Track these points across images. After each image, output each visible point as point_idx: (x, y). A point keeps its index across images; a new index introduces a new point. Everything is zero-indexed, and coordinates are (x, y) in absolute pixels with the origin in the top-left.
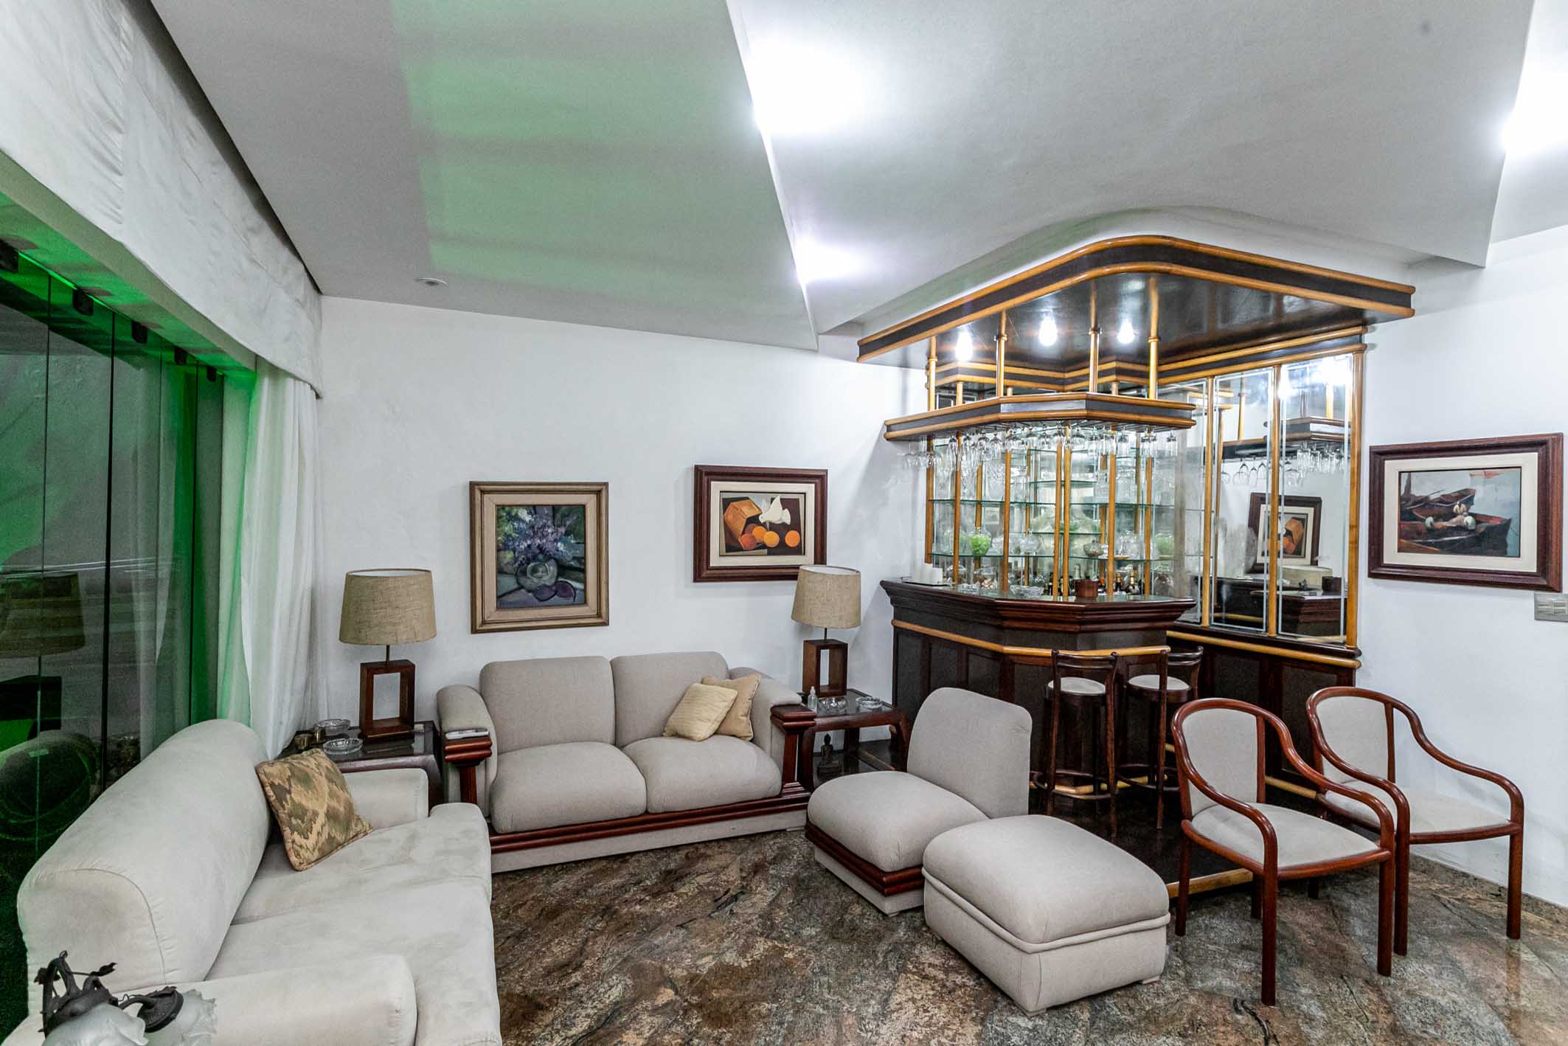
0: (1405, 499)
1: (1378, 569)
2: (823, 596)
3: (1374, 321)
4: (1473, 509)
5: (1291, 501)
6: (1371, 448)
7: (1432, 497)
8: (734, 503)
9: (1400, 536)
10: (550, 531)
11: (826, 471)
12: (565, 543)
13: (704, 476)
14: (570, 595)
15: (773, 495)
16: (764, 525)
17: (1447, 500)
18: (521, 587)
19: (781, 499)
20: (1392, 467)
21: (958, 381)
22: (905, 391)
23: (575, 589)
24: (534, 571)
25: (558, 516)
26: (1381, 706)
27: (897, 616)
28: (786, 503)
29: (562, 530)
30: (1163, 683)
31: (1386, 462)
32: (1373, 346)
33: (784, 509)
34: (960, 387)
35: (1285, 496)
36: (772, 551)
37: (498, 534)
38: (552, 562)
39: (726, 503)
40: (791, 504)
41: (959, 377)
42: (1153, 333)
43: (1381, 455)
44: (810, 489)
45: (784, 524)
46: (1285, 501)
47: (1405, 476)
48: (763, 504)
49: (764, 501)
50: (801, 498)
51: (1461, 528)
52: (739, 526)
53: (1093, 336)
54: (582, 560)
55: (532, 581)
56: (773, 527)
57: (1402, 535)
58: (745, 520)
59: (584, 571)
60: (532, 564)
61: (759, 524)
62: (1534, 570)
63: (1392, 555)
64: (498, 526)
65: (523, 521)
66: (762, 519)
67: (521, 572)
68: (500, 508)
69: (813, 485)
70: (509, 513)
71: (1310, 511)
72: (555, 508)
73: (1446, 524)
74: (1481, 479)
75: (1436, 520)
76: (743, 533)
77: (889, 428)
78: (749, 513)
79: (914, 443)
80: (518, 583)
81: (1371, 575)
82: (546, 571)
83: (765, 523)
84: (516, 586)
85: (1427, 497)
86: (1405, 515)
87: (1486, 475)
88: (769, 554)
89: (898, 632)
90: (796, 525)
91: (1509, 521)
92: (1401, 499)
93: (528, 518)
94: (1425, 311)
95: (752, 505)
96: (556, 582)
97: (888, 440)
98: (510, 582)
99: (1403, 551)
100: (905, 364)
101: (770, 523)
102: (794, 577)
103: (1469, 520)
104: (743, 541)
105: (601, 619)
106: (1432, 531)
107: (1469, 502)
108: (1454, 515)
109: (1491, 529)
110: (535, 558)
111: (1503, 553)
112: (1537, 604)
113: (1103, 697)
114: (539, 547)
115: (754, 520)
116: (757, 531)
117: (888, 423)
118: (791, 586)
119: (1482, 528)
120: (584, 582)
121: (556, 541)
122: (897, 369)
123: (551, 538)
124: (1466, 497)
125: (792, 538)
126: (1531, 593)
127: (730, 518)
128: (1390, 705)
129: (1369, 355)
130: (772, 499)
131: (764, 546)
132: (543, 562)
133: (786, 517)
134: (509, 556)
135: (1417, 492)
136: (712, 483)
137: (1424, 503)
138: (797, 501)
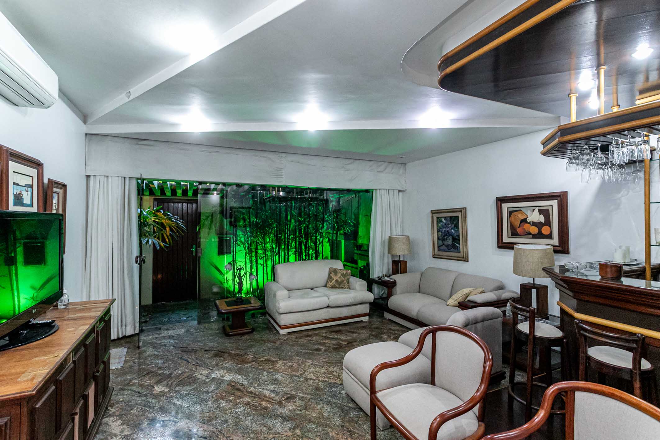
8: (515, 213)
10: (450, 225)
11: (566, 192)
12: (454, 230)
13: (499, 202)
14: (456, 249)
15: (534, 208)
16: (529, 223)
18: (443, 244)
19: (538, 210)
23: (457, 247)
24: (446, 239)
25: (452, 220)
28: (541, 212)
29: (453, 225)
33: (540, 215)
36: (535, 236)
37: (437, 227)
38: (451, 236)
39: (510, 213)
40: (545, 212)
44: (554, 204)
45: (540, 223)
48: (529, 213)
49: (529, 211)
50: (550, 208)
52: (517, 224)
54: (458, 236)
55: (446, 243)
56: (534, 224)
58: (520, 221)
59: (459, 240)
60: (446, 237)
61: (527, 222)
64: (437, 224)
65: (443, 222)
66: (528, 220)
67: (443, 240)
68: (438, 218)
69: (556, 201)
70: (440, 220)
72: (451, 217)
76: (519, 227)
78: (522, 217)
80: (443, 243)
82: (449, 239)
83: (530, 222)
84: (442, 244)
88: (533, 238)
90: (548, 222)
93: (444, 221)
95: (523, 213)
96: (452, 243)
98: (441, 242)
101: (533, 222)
104: (519, 230)
105: (465, 259)
110: (446, 235)
114: (448, 231)
115: (524, 221)
116: (526, 226)
120: (459, 244)
121: (452, 229)
123: (450, 228)
125: (545, 230)
127: (512, 219)
130: (534, 210)
131: (529, 234)
132: (449, 236)
133: (542, 219)
134: (440, 234)
136: (503, 204)
138: (548, 210)
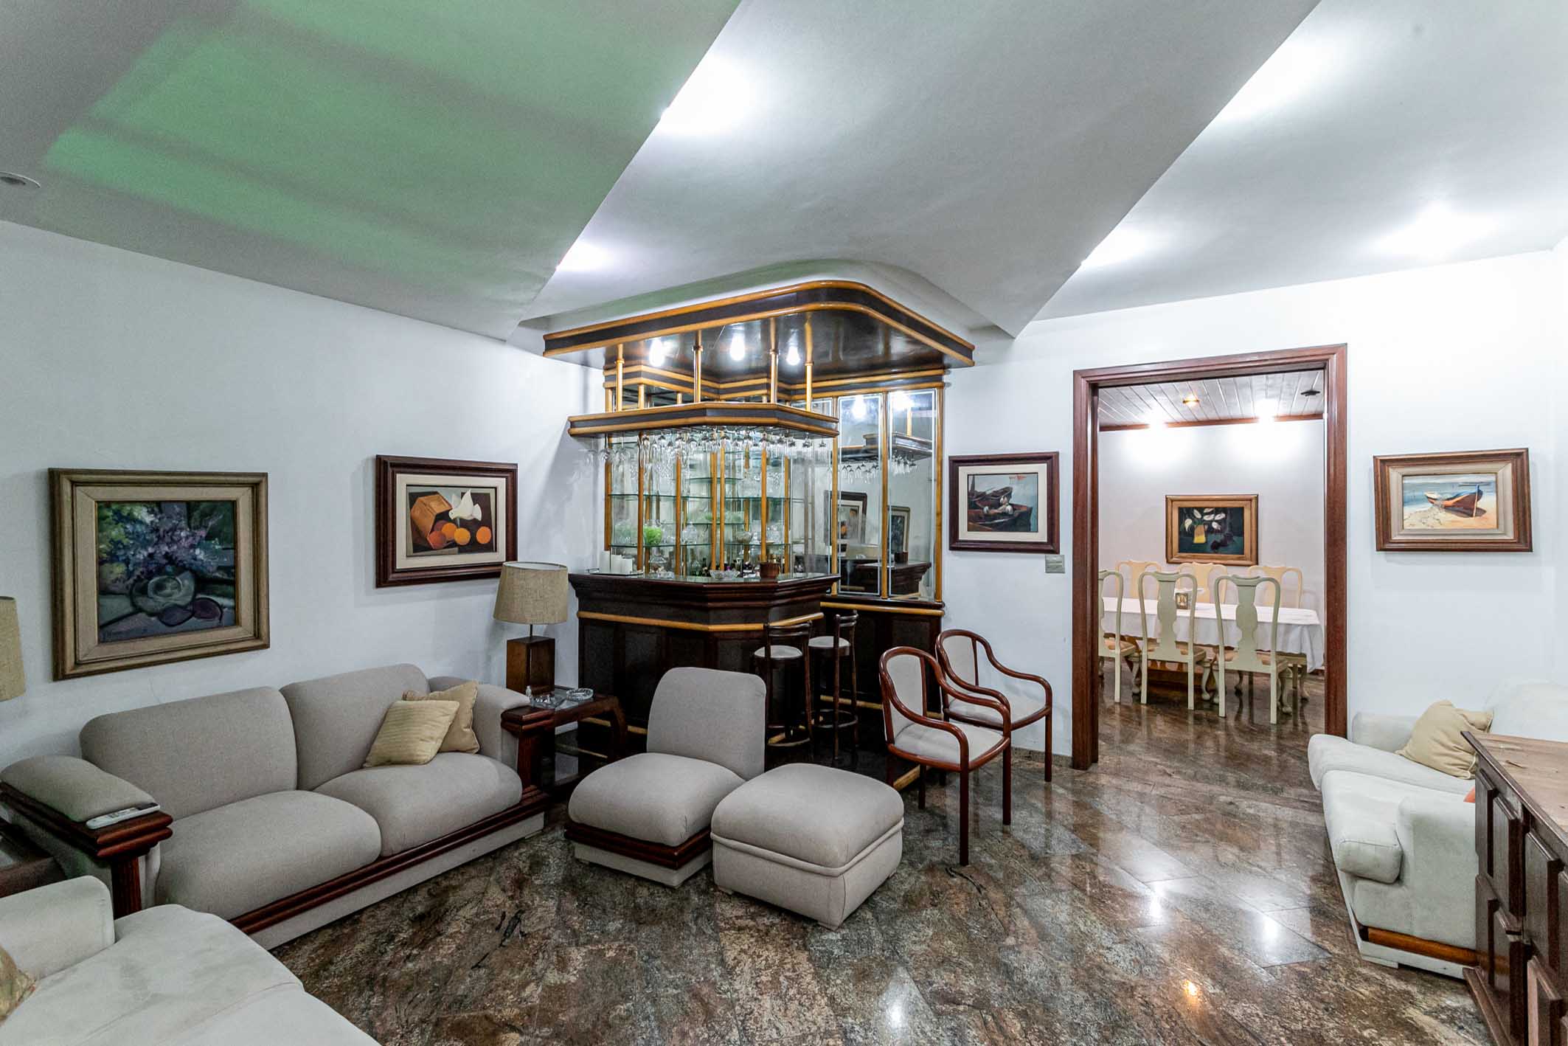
0: (971, 494)
1: (957, 545)
2: (536, 592)
3: (949, 366)
4: (1012, 501)
5: (846, 496)
6: (950, 457)
7: (988, 493)
8: (422, 498)
9: (969, 520)
10: (183, 534)
11: (516, 465)
12: (205, 549)
13: (386, 469)
14: (213, 616)
15: (463, 490)
16: (454, 521)
17: (997, 494)
18: (138, 610)
19: (472, 494)
20: (963, 471)
21: (640, 384)
22: (586, 389)
23: (221, 607)
24: (159, 587)
25: (196, 514)
26: (969, 639)
27: (582, 608)
28: (476, 498)
29: (203, 533)
30: (836, 642)
31: (960, 468)
32: (949, 385)
33: (474, 504)
34: (642, 390)
35: (842, 492)
36: (463, 549)
37: (99, 541)
38: (188, 574)
39: (413, 498)
40: (481, 499)
41: (643, 380)
42: (809, 358)
43: (956, 462)
44: (500, 483)
45: (475, 520)
46: (842, 495)
47: (971, 478)
48: (453, 499)
49: (454, 496)
50: (492, 492)
51: (1005, 514)
52: (428, 523)
53: (773, 356)
54: (232, 570)
55: (156, 602)
56: (464, 523)
57: (970, 519)
58: (434, 518)
59: (234, 583)
60: (155, 579)
61: (449, 520)
62: (1046, 541)
63: (964, 534)
64: (100, 529)
65: (141, 522)
66: (452, 515)
67: (137, 590)
68: (103, 505)
69: (504, 479)
70: (117, 513)
71: (860, 503)
72: (191, 506)
73: (996, 511)
74: (1016, 480)
75: (990, 508)
76: (432, 530)
77: (573, 424)
78: (439, 509)
79: (593, 441)
80: (133, 604)
81: (952, 548)
82: (178, 587)
83: (455, 519)
84: (130, 609)
85: (985, 493)
86: (971, 505)
87: (1019, 478)
88: (460, 553)
89: (583, 623)
90: (487, 521)
91: (1031, 509)
92: (969, 494)
93: (149, 519)
94: (982, 363)
95: (442, 500)
96: (194, 599)
97: (572, 435)
98: (120, 605)
99: (973, 530)
100: (585, 363)
101: (461, 520)
102: (496, 575)
103: (1009, 508)
104: (432, 539)
105: (259, 639)
106: (987, 516)
107: (1009, 496)
108: (1000, 505)
109: (1021, 515)
110: (160, 570)
111: (1028, 530)
112: (1047, 562)
113: (800, 659)
114: (167, 556)
115: (444, 517)
116: (447, 528)
117: (572, 419)
118: (494, 584)
119: (1016, 514)
120: (234, 596)
121: (193, 547)
122: (580, 366)
123: (184, 543)
124: (1007, 492)
125: (483, 535)
126: (1043, 555)
127: (417, 513)
128: (975, 638)
129: (947, 390)
130: (463, 494)
131: (453, 544)
132: (172, 576)
133: (478, 514)
134: (119, 569)
135: (979, 489)
136: (398, 475)
137: (983, 496)
138: (488, 496)
